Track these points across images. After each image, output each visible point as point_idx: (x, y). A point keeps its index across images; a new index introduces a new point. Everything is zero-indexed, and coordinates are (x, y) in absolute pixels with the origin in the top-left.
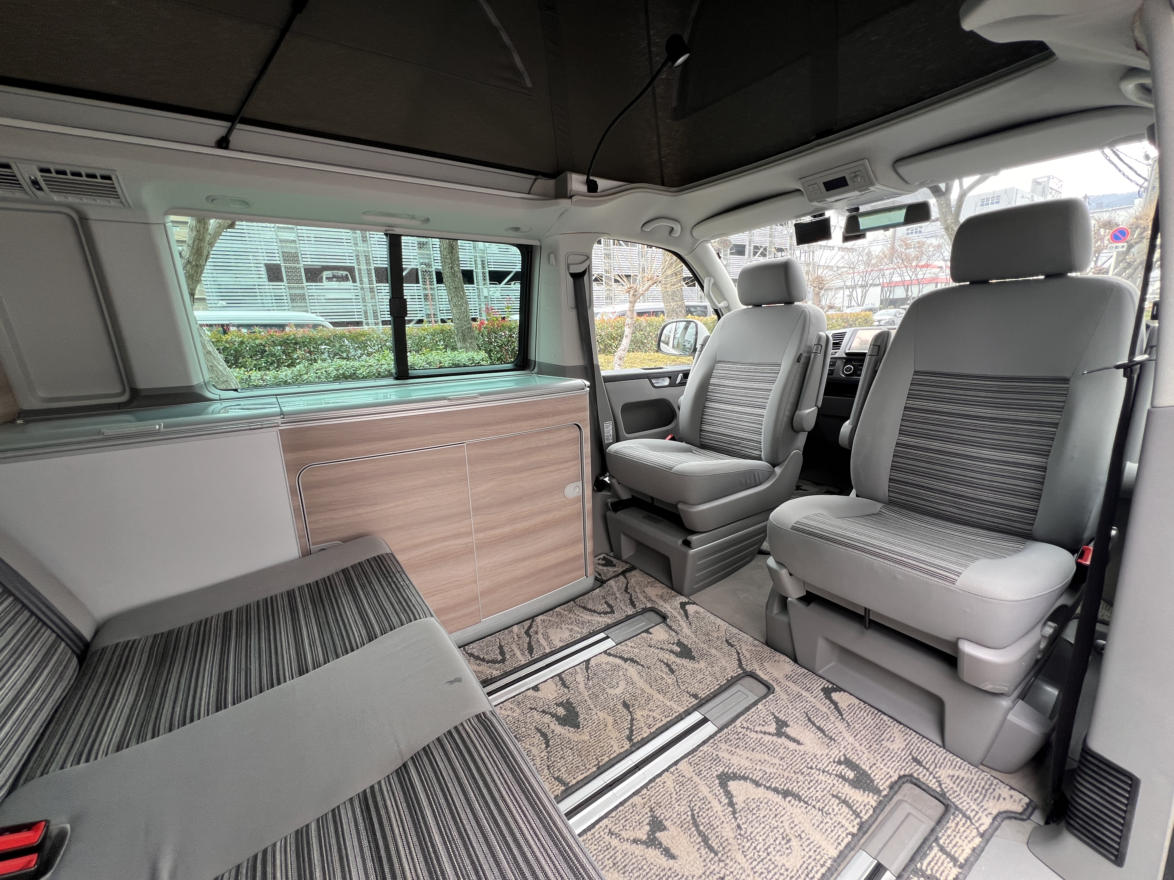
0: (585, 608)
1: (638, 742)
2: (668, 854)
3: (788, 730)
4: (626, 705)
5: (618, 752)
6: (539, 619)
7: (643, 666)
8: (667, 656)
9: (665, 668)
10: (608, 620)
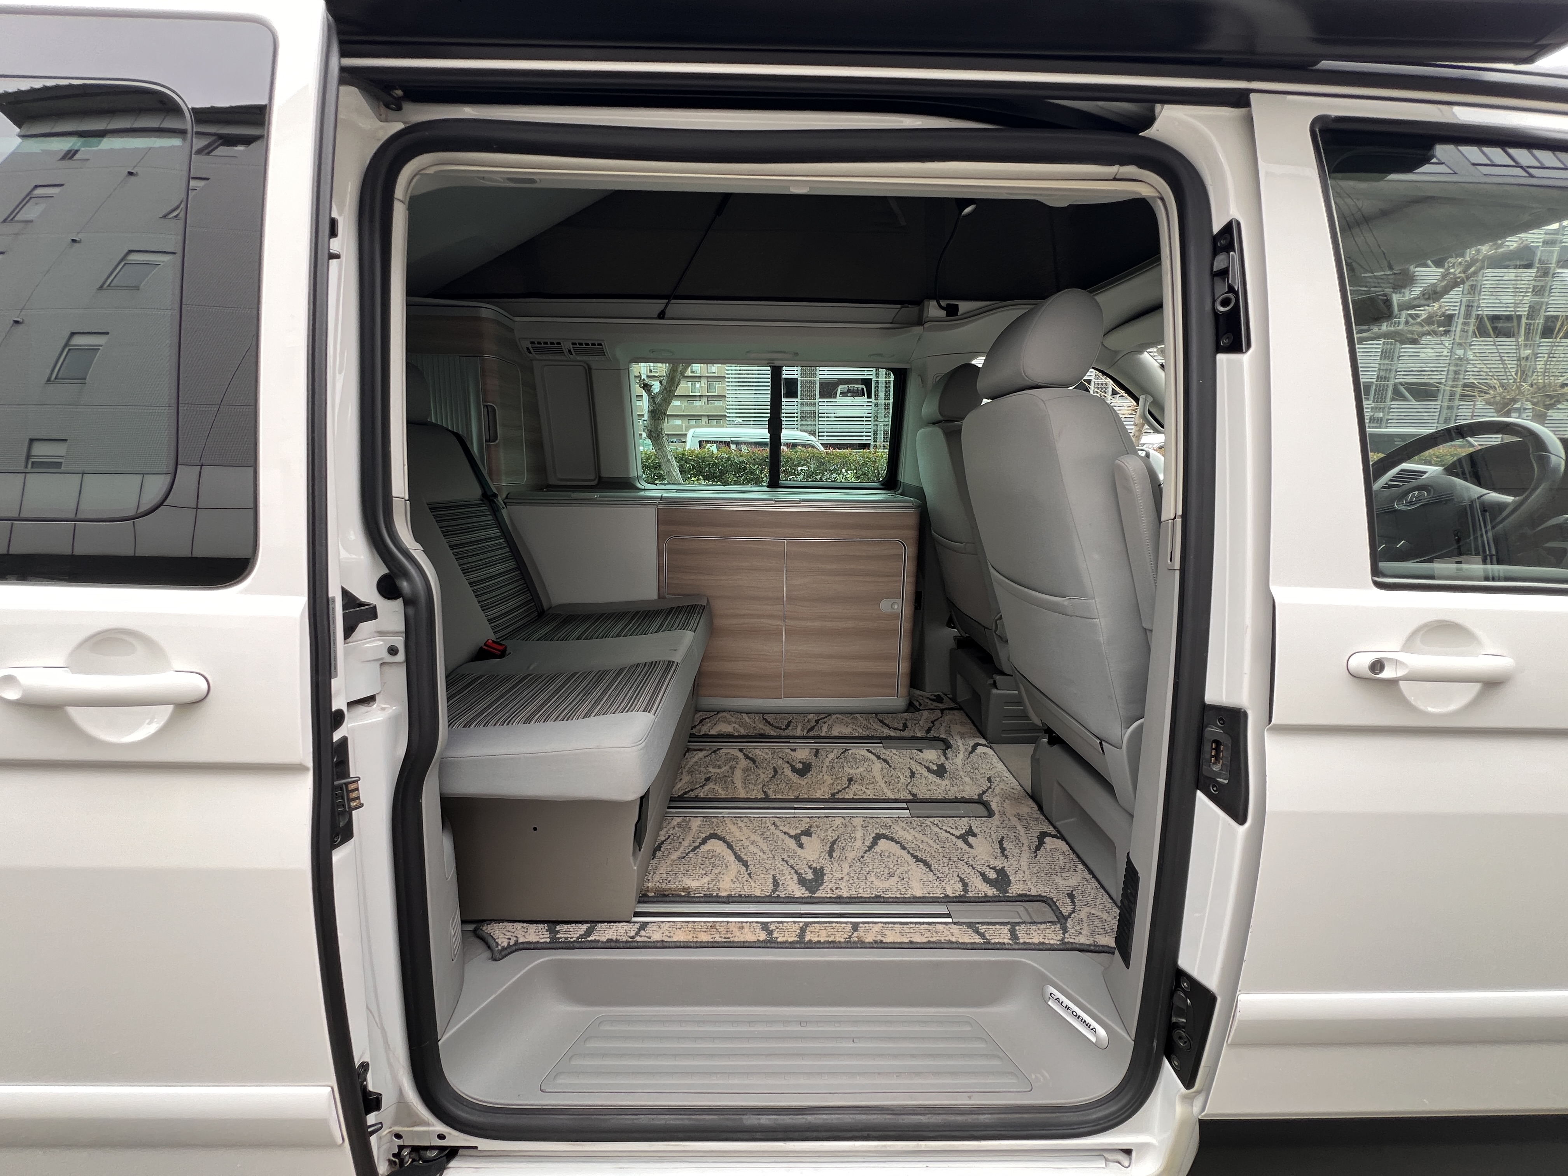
0: (881, 721)
1: (838, 798)
2: (801, 846)
3: (971, 839)
4: (850, 780)
5: (817, 797)
6: (834, 716)
7: (890, 766)
8: (918, 768)
9: (908, 773)
10: (893, 733)
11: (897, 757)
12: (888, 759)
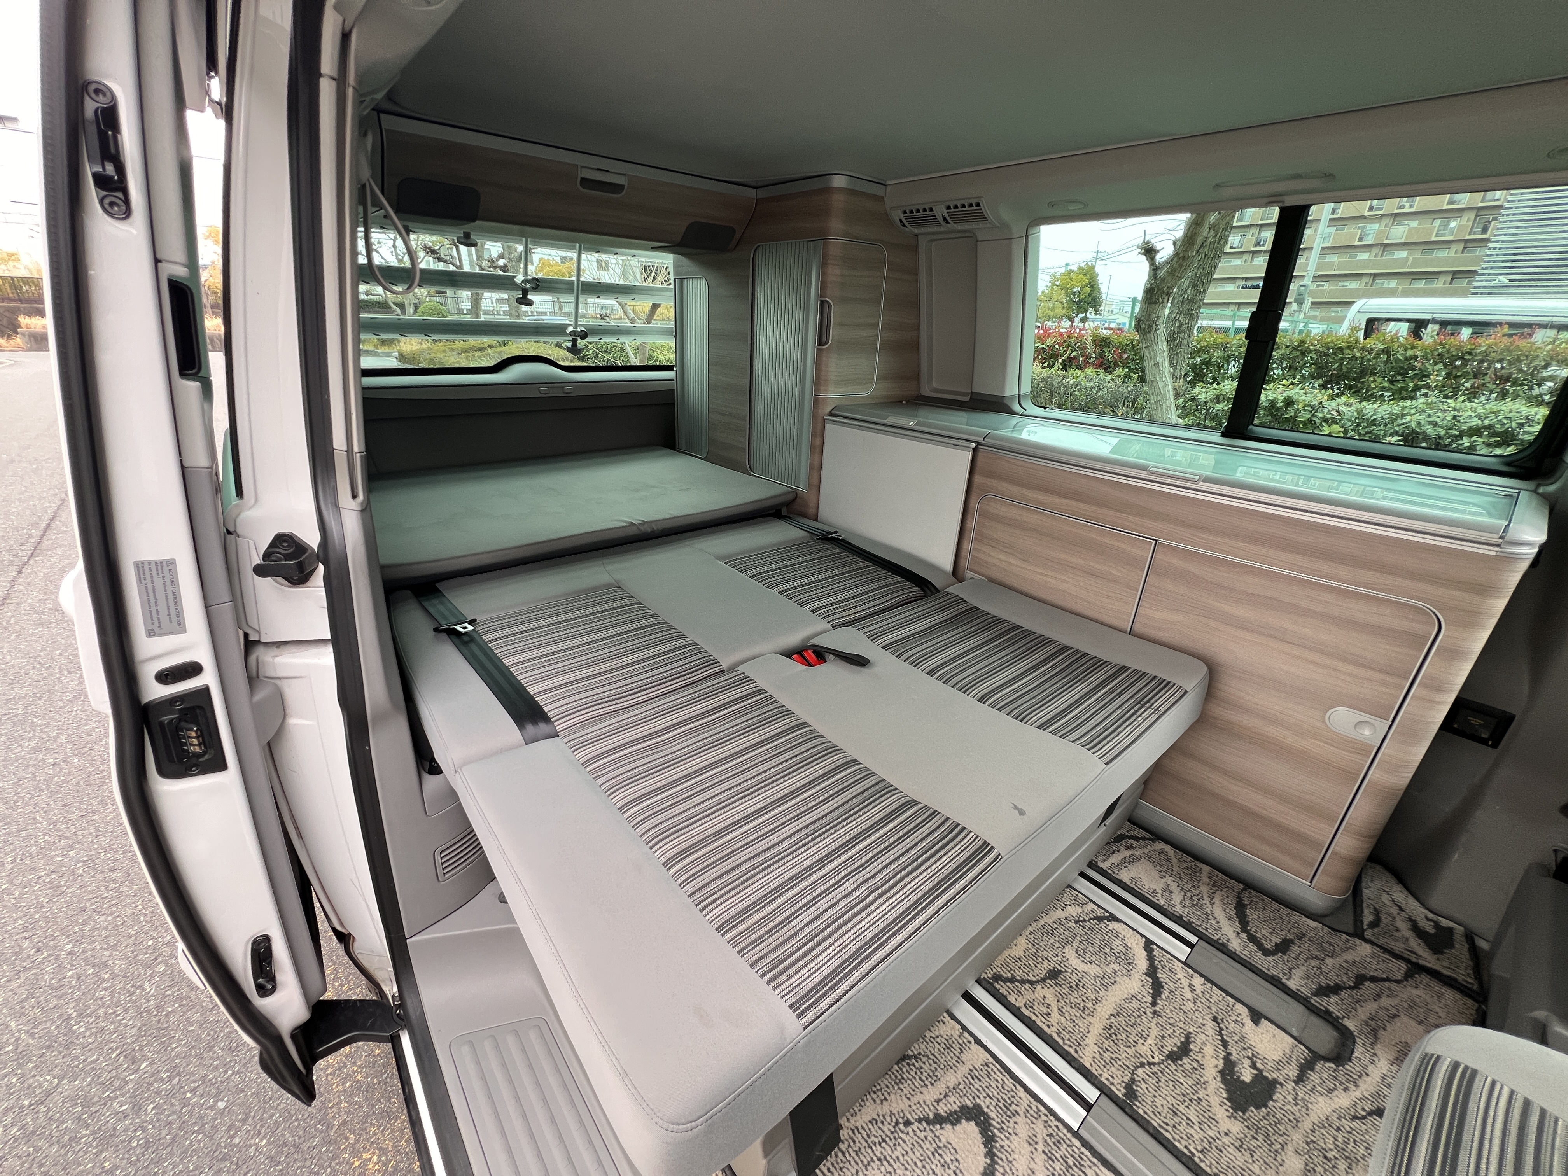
1: (997, 989)
4: (1054, 974)
7: (1154, 1004)
8: (1209, 1050)
9: (1171, 1044)
10: (1235, 944)
11: (1188, 995)
12: (1169, 985)
